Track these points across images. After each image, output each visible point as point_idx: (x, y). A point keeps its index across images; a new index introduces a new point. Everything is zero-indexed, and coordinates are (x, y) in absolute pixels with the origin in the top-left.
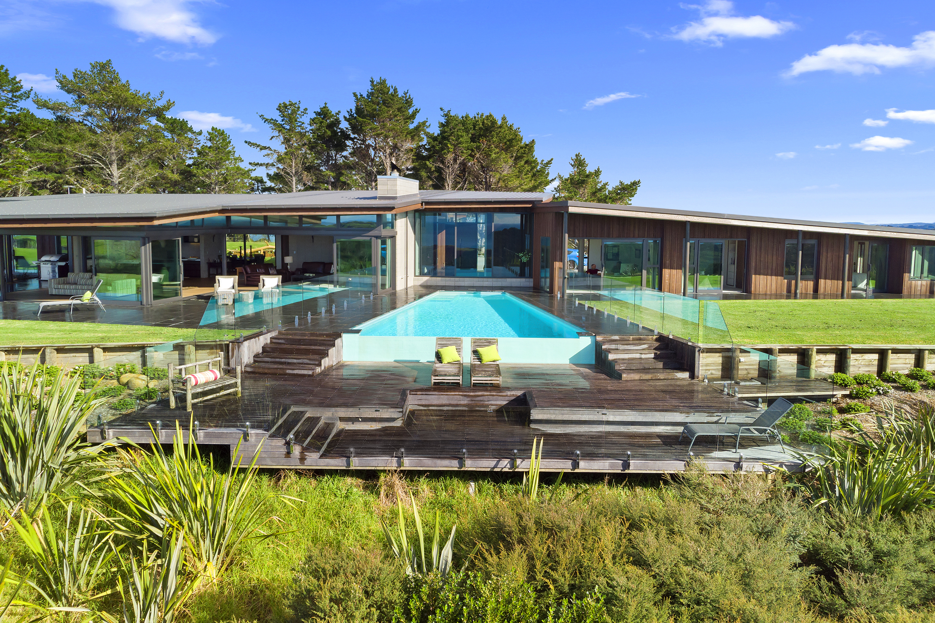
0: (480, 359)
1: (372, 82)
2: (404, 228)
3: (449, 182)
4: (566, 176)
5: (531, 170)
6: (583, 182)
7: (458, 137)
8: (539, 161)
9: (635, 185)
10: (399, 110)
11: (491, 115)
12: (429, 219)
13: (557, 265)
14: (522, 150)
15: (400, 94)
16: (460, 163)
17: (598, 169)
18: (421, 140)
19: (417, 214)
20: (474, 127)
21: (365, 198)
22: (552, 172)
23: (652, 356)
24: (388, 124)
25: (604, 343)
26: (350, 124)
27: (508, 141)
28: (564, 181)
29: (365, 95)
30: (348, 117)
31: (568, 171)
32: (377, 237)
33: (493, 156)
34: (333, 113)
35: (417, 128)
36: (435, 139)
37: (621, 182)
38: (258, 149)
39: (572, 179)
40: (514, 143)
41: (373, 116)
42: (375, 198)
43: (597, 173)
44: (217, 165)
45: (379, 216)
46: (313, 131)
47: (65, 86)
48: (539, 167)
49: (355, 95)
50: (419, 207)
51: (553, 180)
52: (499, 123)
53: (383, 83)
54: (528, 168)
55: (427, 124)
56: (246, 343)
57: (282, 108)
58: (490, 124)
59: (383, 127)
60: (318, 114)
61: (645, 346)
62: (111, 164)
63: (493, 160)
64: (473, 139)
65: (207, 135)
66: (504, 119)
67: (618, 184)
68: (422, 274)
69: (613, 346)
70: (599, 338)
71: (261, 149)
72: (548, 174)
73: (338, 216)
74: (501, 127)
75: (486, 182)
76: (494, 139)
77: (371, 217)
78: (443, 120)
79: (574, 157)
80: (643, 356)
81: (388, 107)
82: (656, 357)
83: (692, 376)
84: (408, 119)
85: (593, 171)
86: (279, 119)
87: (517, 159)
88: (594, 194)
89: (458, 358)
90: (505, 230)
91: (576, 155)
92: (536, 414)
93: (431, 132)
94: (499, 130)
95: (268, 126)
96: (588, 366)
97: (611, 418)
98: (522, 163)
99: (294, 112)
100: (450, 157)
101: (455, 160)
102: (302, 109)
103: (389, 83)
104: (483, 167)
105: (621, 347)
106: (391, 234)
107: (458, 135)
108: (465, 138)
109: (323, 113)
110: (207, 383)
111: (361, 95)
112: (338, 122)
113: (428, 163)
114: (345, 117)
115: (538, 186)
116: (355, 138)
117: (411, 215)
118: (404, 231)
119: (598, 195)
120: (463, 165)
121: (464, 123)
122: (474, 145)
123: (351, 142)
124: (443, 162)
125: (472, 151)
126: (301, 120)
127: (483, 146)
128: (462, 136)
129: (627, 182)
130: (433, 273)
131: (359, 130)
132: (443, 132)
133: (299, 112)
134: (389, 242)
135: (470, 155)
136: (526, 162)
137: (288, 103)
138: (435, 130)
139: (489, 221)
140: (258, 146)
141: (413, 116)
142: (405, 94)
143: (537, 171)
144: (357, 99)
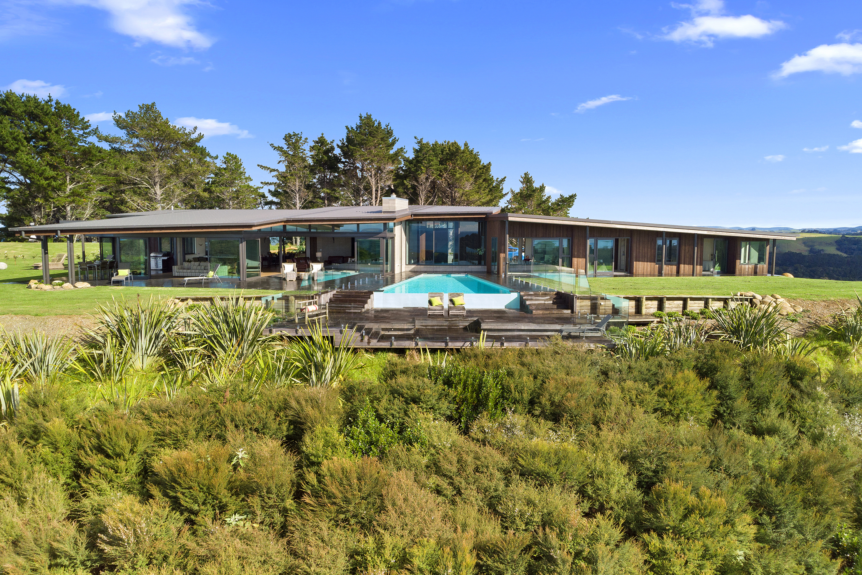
0: (454, 304)
1: (361, 117)
2: (400, 232)
3: (422, 197)
4: (517, 190)
5: (488, 186)
6: (530, 196)
7: (430, 161)
8: (495, 179)
9: (572, 197)
10: (382, 139)
11: (455, 143)
12: (414, 225)
13: (502, 255)
14: (481, 171)
15: (383, 126)
16: (431, 182)
17: (543, 185)
18: (400, 163)
19: (407, 223)
20: (442, 152)
21: (373, 212)
22: (506, 188)
23: (551, 302)
24: (374, 151)
25: (524, 296)
26: (342, 150)
27: (470, 163)
28: (515, 195)
29: (355, 128)
30: (340, 145)
31: (518, 187)
32: (383, 238)
33: (458, 176)
34: (329, 142)
35: (397, 154)
36: (411, 162)
37: (561, 196)
38: (269, 171)
39: (521, 193)
40: (474, 165)
41: (361, 144)
42: (380, 212)
43: (542, 189)
44: (231, 184)
45: (385, 224)
46: (312, 157)
47: (119, 123)
48: (494, 184)
49: (347, 128)
50: (409, 217)
51: (506, 194)
52: (462, 148)
53: (369, 117)
54: (485, 184)
55: (405, 151)
56: (323, 295)
57: (288, 138)
58: (454, 150)
59: (370, 153)
60: (317, 142)
61: (548, 297)
62: (155, 185)
63: (457, 179)
64: (441, 163)
65: (223, 159)
66: (466, 145)
67: (559, 197)
68: (410, 263)
69: (530, 298)
70: (522, 293)
71: (271, 171)
72: (502, 189)
73: (358, 224)
74: (463, 152)
75: (452, 197)
76: (458, 162)
77: (379, 226)
78: (417, 147)
79: (523, 176)
80: (546, 302)
81: (373, 137)
82: (554, 303)
83: (572, 312)
84: (388, 146)
85: (538, 187)
86: (285, 147)
87: (477, 178)
88: (539, 205)
89: (441, 303)
90: (467, 236)
91: (525, 174)
92: (484, 326)
93: (407, 157)
94: (462, 154)
95: (276, 153)
96: (516, 309)
97: (523, 328)
98: (481, 181)
99: (297, 141)
100: (423, 177)
101: (427, 179)
102: (303, 139)
103: (374, 118)
104: (449, 184)
105: (534, 298)
106: (392, 236)
107: (429, 160)
108: (435, 161)
109: (321, 141)
110: (313, 311)
111: (352, 128)
112: (333, 149)
113: (405, 181)
114: (338, 146)
115: (494, 199)
116: (346, 162)
117: (403, 223)
118: (399, 234)
119: (543, 206)
120: (434, 183)
121: (434, 150)
122: (442, 167)
123: (343, 165)
124: (417, 182)
125: (441, 171)
126: (302, 147)
127: (450, 168)
128: (432, 160)
129: (566, 195)
130: (417, 262)
131: (350, 155)
132: (417, 157)
133: (301, 141)
134: (390, 241)
135: (440, 175)
136: (485, 180)
137: (292, 134)
138: (411, 155)
139: (456, 227)
140: (269, 168)
141: (393, 144)
142: (387, 126)
143: (493, 187)
144: (349, 131)
